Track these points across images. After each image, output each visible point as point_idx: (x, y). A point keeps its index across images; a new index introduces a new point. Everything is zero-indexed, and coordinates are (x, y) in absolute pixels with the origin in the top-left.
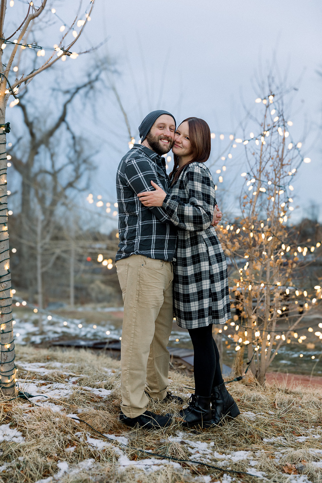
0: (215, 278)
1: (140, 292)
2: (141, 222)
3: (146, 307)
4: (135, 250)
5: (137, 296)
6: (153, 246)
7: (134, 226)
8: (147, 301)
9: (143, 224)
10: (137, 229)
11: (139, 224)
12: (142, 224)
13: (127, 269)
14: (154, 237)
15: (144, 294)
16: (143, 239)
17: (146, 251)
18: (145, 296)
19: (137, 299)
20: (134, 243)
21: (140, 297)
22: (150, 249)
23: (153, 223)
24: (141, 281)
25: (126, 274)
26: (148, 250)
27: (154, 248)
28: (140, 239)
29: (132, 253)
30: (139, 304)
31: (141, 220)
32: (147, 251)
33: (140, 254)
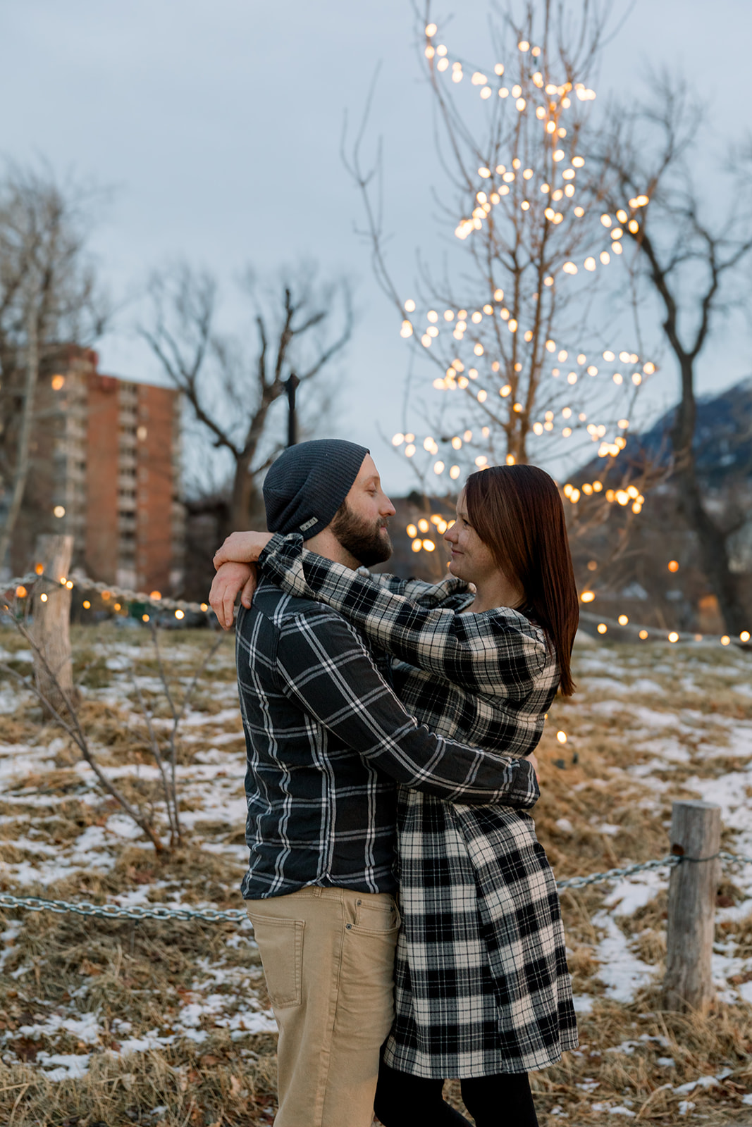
1: (341, 1004)
2: (334, 791)
3: (357, 1048)
4: (319, 871)
5: (332, 1018)
6: (370, 858)
7: (314, 801)
8: (361, 1031)
9: (343, 795)
10: (323, 812)
11: (329, 797)
12: (339, 796)
13: (298, 938)
14: (371, 834)
15: (354, 1010)
16: (342, 840)
17: (351, 876)
18: (355, 1016)
19: (331, 1027)
20: (317, 853)
21: (340, 1021)
22: (363, 870)
23: (369, 792)
24: (344, 974)
25: (298, 953)
26: (357, 871)
27: (373, 864)
28: (333, 840)
29: (309, 883)
30: (336, 1040)
31: (333, 785)
32: (355, 875)
33: (333, 885)
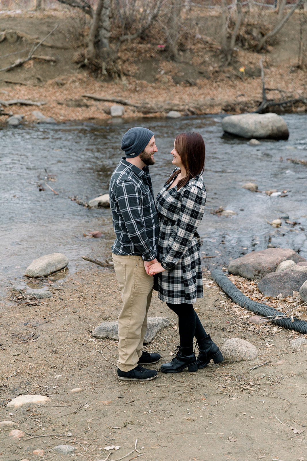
0: (187, 268)
4: (131, 251)
8: (141, 292)
19: (133, 291)
20: (130, 247)
21: (135, 289)
25: (124, 272)
29: (129, 254)
30: (135, 294)
33: (135, 255)
